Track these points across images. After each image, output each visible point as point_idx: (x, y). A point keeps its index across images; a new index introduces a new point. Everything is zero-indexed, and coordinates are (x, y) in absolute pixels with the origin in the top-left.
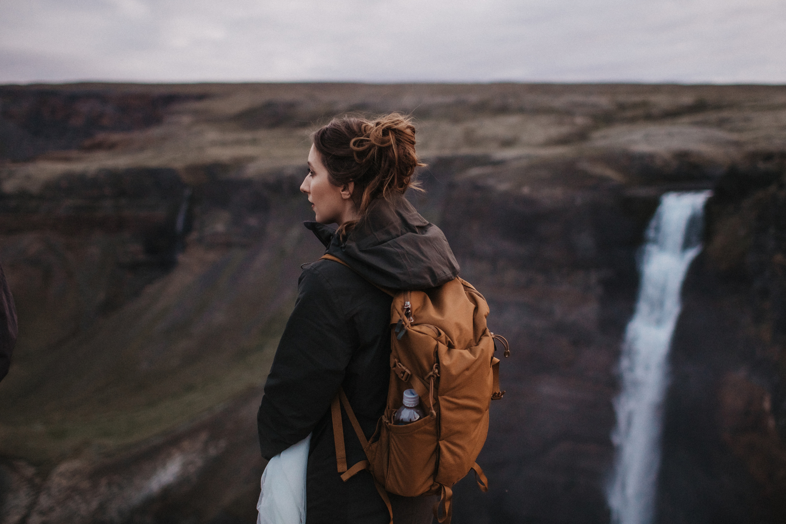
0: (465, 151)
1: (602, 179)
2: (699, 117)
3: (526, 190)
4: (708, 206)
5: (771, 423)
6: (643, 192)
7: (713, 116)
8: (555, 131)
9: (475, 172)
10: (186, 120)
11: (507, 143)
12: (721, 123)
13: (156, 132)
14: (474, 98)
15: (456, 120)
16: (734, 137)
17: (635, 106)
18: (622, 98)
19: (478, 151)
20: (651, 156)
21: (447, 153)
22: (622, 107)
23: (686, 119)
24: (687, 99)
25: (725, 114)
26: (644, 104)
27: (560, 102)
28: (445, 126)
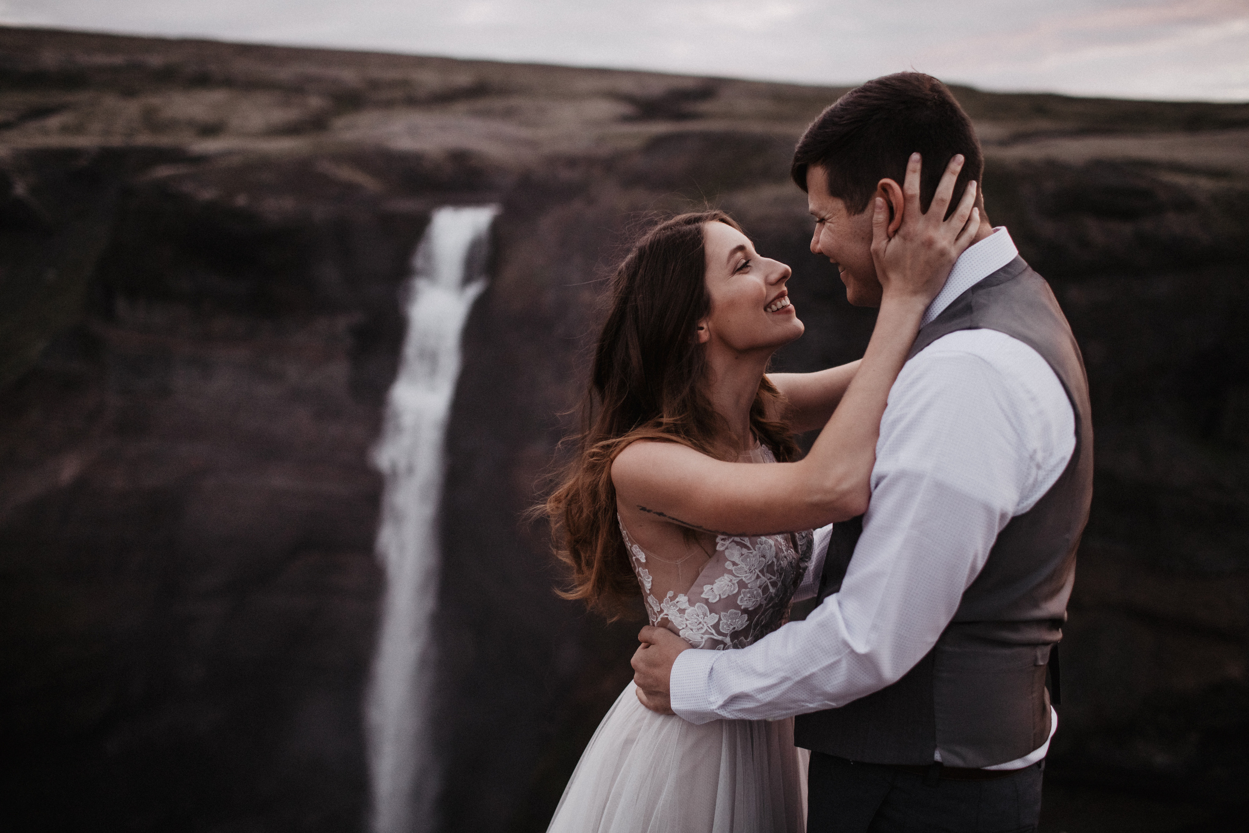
0: (144, 139)
1: (350, 188)
2: (481, 104)
3: (241, 200)
4: (496, 226)
6: (406, 205)
7: (498, 104)
8: (279, 115)
9: (163, 172)
11: (210, 130)
12: (508, 114)
14: (155, 60)
15: (129, 93)
16: (526, 133)
17: (393, 84)
18: (377, 73)
19: (165, 140)
20: (418, 157)
21: (116, 141)
22: (375, 85)
23: (461, 107)
24: (463, 79)
25: (514, 101)
26: (405, 83)
27: (286, 73)
28: (111, 101)
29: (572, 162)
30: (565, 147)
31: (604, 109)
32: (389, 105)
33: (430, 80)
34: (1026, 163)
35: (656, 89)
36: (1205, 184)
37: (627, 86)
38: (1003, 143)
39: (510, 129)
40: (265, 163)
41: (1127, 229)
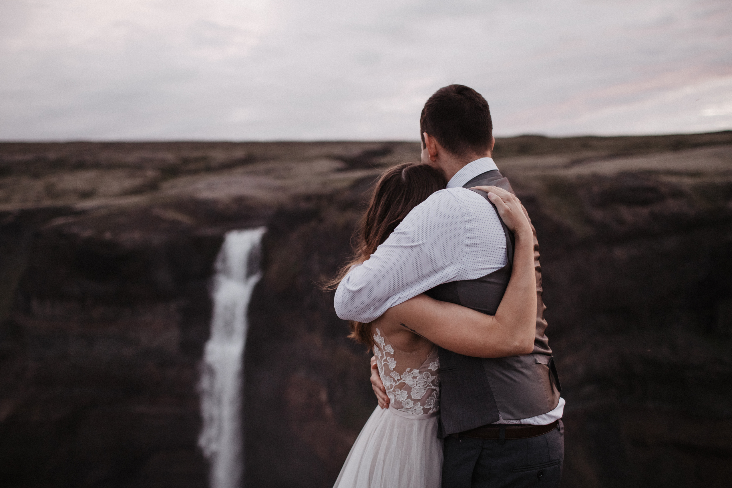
0: (47, 203)
1: (175, 223)
2: (251, 168)
3: (108, 235)
4: (264, 240)
5: (328, 411)
6: (209, 231)
7: (261, 167)
8: (128, 183)
9: (59, 221)
11: (86, 195)
12: (268, 172)
14: (52, 156)
15: (36, 176)
16: (279, 183)
17: (197, 160)
18: (187, 154)
19: (60, 203)
20: (214, 202)
21: (30, 205)
22: (186, 161)
23: (240, 170)
24: (239, 154)
25: (270, 165)
26: (204, 159)
27: (132, 158)
28: (26, 181)
29: (308, 198)
30: (302, 189)
31: (326, 165)
32: (195, 172)
33: (220, 156)
34: (580, 177)
35: (356, 151)
36: (688, 181)
37: (339, 151)
38: (566, 166)
39: (269, 181)
40: (122, 212)
41: (644, 211)
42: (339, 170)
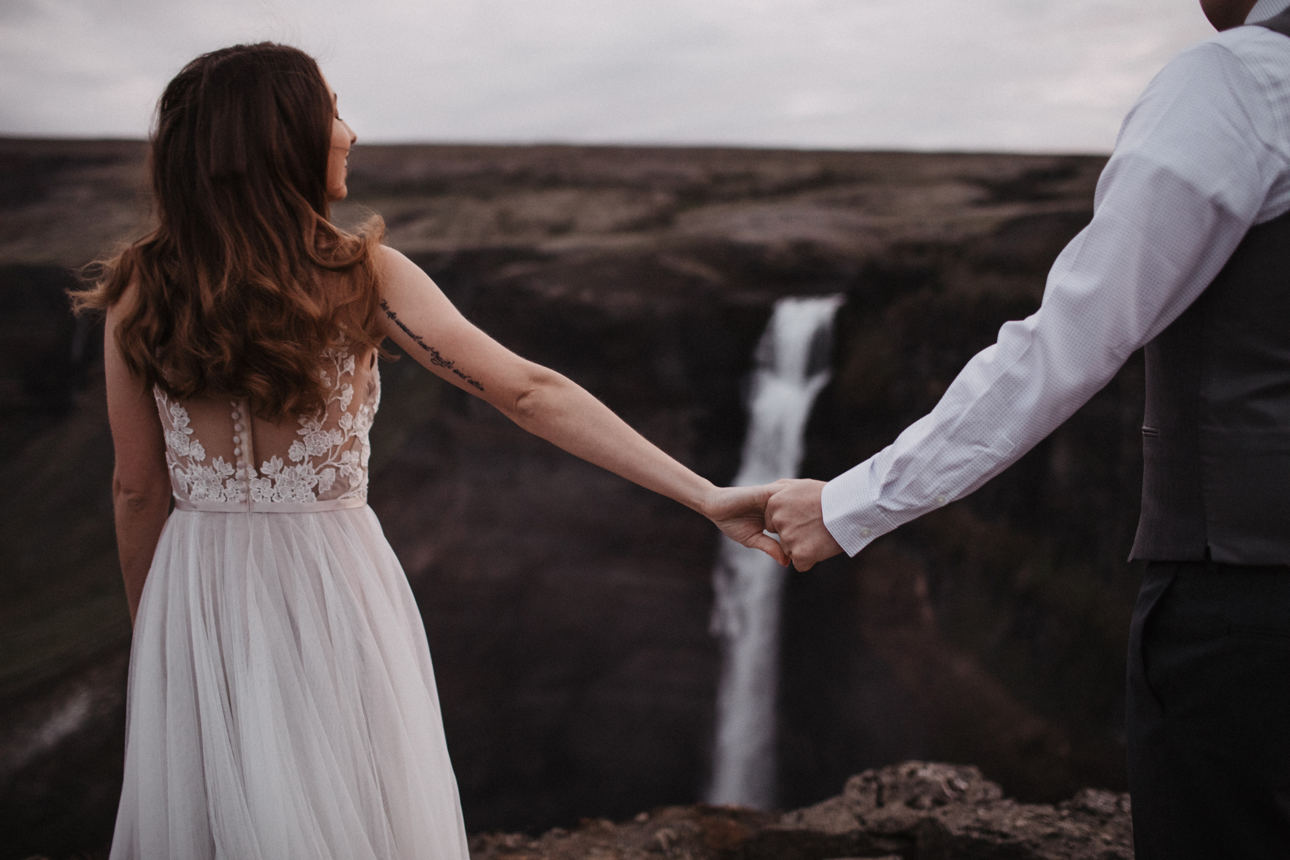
0: (498, 240)
1: (694, 280)
3: (587, 296)
4: (840, 317)
5: (927, 613)
6: (750, 298)
7: (844, 193)
8: (625, 213)
9: (514, 270)
10: (83, 194)
11: (559, 229)
12: (855, 203)
13: (37, 211)
15: (484, 196)
16: (872, 221)
17: (737, 178)
18: (721, 166)
19: (517, 241)
20: (761, 248)
21: (473, 242)
22: (719, 179)
23: (806, 197)
24: (807, 169)
25: (860, 188)
26: (749, 176)
27: (631, 172)
29: (919, 248)
30: (912, 234)
31: (956, 193)
32: (732, 198)
33: (775, 172)
35: (1010, 171)
37: (982, 168)
39: (852, 217)
40: (612, 259)
42: (979, 203)
